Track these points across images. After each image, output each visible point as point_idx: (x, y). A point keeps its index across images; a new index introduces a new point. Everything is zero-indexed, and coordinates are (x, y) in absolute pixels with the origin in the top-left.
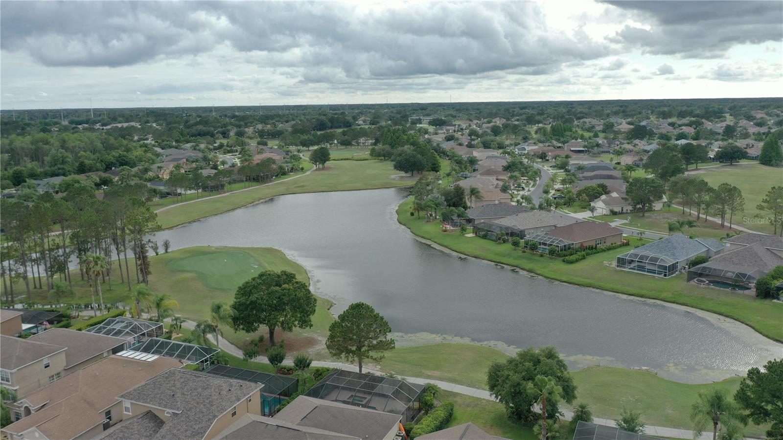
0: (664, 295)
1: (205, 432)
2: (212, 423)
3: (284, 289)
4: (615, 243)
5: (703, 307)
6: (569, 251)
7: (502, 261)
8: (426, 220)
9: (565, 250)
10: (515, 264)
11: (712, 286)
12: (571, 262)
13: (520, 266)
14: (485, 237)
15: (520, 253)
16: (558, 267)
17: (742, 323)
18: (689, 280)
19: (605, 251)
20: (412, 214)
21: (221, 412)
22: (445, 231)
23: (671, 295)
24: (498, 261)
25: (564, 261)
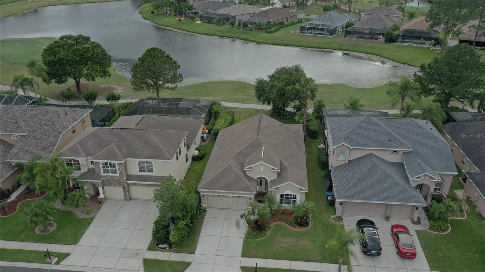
0: (333, 46)
1: (55, 145)
2: (59, 138)
3: (84, 48)
4: (293, 22)
5: (357, 50)
6: (268, 26)
7: (226, 36)
8: (164, 15)
9: (266, 26)
10: (235, 37)
11: (359, 39)
12: (271, 32)
13: (238, 37)
14: (209, 22)
15: (236, 30)
16: (263, 35)
17: (381, 56)
18: (345, 37)
19: (289, 25)
20: (152, 13)
21: (65, 130)
22: (180, 21)
23: (337, 46)
24: (222, 35)
25: (266, 32)
